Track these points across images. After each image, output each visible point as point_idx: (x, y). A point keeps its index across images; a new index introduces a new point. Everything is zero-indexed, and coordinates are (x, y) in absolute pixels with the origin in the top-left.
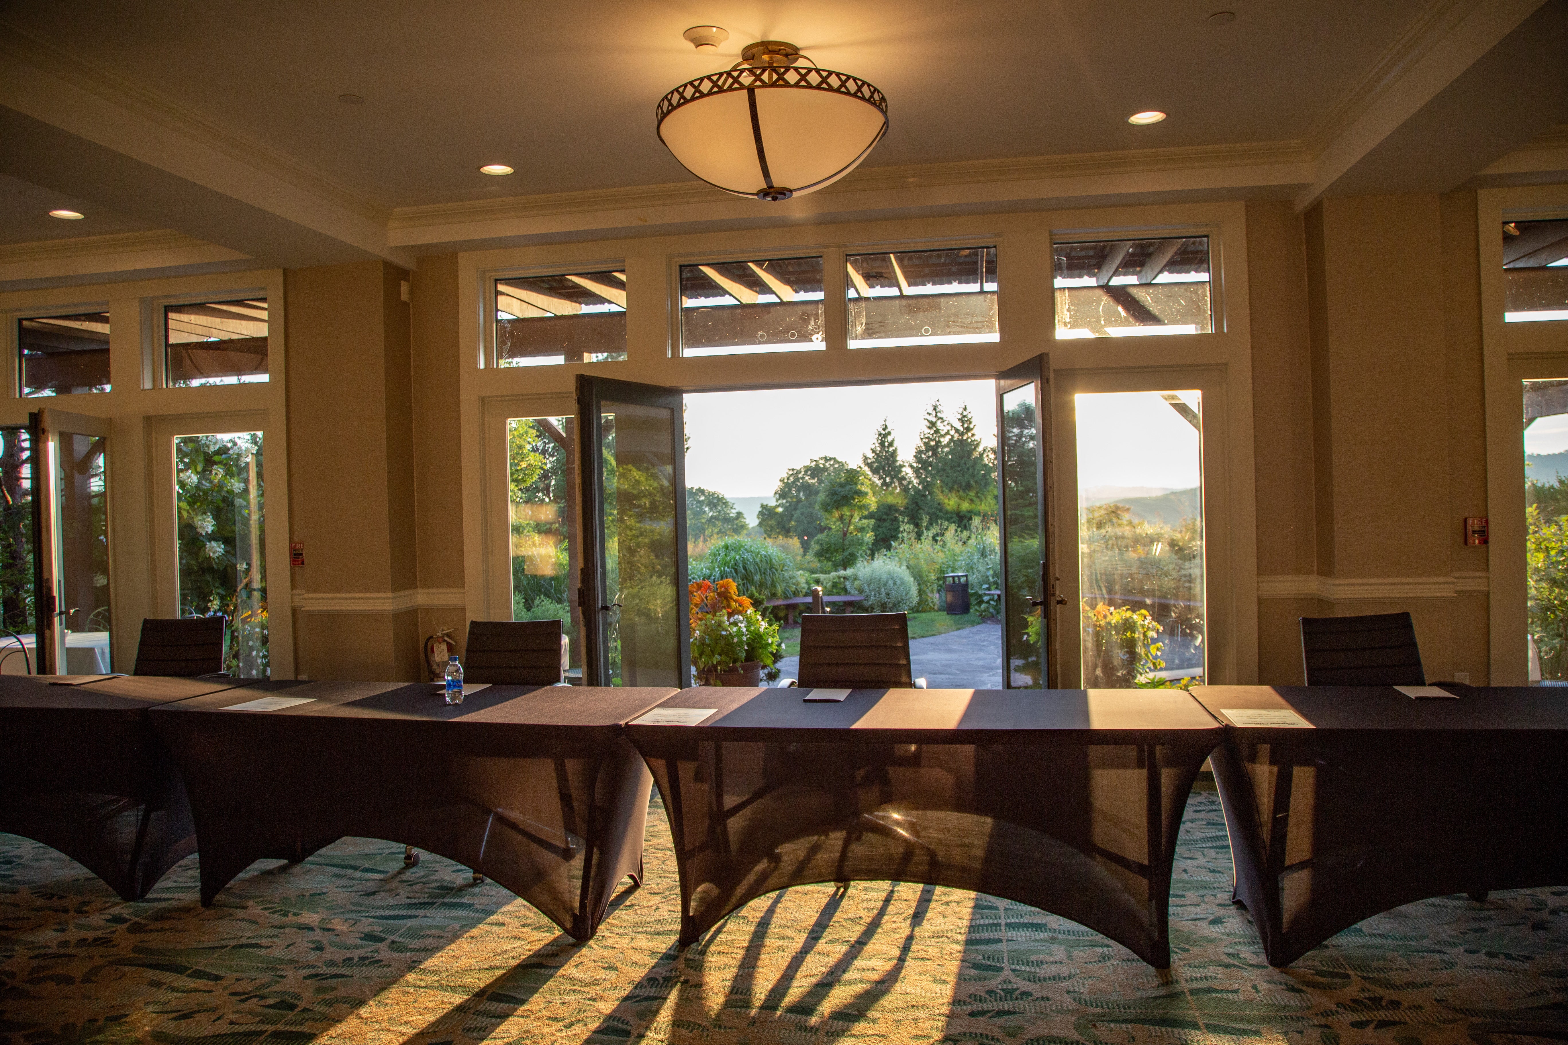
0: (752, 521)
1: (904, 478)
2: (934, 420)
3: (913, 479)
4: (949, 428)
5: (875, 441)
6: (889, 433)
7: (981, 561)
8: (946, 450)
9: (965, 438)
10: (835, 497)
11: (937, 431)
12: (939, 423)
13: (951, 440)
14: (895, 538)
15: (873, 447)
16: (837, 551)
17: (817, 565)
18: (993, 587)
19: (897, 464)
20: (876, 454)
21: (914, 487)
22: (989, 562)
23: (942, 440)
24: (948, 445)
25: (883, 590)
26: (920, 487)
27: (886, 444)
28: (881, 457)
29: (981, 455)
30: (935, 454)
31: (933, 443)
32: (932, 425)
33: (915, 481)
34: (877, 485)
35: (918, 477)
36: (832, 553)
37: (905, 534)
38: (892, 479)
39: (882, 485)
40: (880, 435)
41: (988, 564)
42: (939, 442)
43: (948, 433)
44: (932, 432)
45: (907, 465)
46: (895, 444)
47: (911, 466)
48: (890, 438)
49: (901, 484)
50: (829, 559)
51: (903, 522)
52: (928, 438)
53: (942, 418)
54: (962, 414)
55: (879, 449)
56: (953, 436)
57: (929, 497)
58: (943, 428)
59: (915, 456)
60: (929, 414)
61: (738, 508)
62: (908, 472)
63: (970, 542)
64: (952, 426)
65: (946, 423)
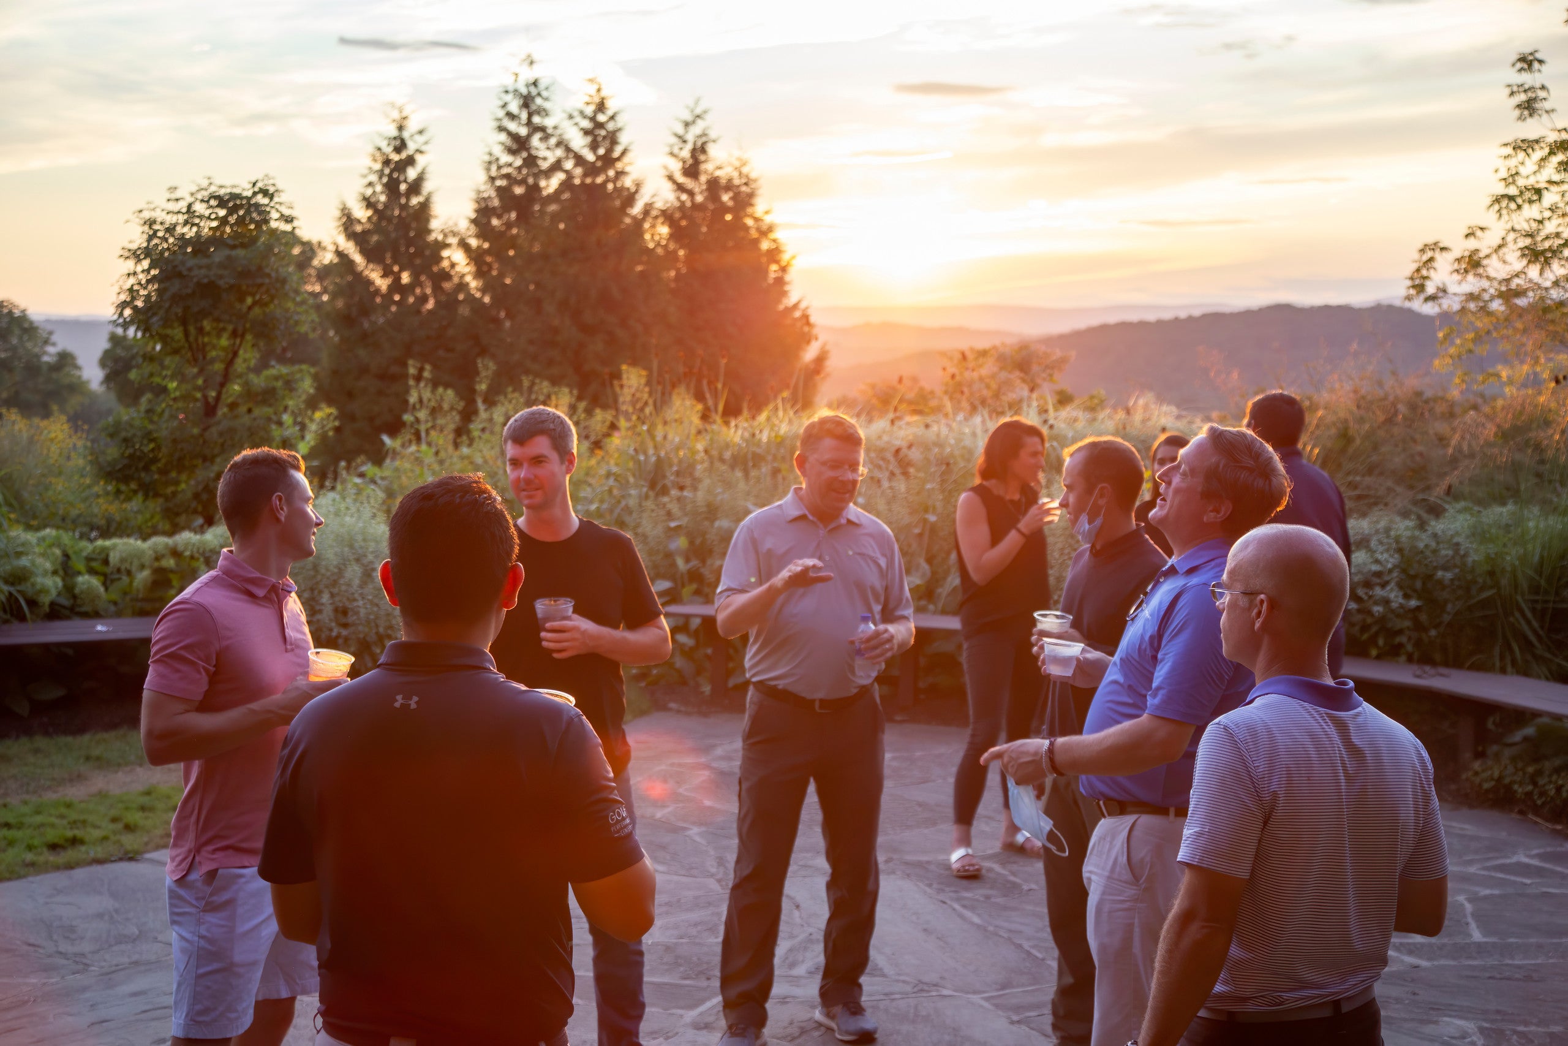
0: (92, 374)
1: (446, 276)
2: (523, 131)
3: (468, 279)
4: (559, 153)
5: (374, 178)
6: (410, 161)
7: (649, 504)
8: (553, 208)
9: (599, 180)
10: (175, 286)
11: (531, 161)
12: (535, 141)
13: (567, 185)
14: (395, 428)
15: (369, 192)
16: (180, 466)
17: (105, 507)
18: (687, 591)
19: (432, 237)
20: (376, 211)
21: (470, 298)
22: (675, 508)
23: (543, 183)
24: (555, 197)
25: (325, 598)
26: (487, 299)
27: (403, 187)
28: (389, 220)
29: (638, 223)
30: (524, 216)
31: (519, 190)
32: (519, 144)
33: (473, 284)
34: (377, 291)
35: (481, 272)
36: (164, 472)
37: (422, 415)
38: (415, 276)
39: (392, 289)
40: (387, 162)
41: (669, 514)
42: (536, 188)
43: (557, 166)
44: (518, 162)
45: (453, 240)
46: (428, 187)
47: (464, 245)
48: (412, 174)
49: (437, 289)
50: (149, 491)
51: (418, 378)
52: (507, 176)
53: (542, 129)
54: (593, 119)
55: (383, 198)
56: (570, 175)
57: (508, 324)
58: (547, 154)
59: (474, 221)
60: (511, 116)
61: (61, 343)
62: (456, 258)
63: (616, 441)
64: (568, 149)
65: (553, 141)
